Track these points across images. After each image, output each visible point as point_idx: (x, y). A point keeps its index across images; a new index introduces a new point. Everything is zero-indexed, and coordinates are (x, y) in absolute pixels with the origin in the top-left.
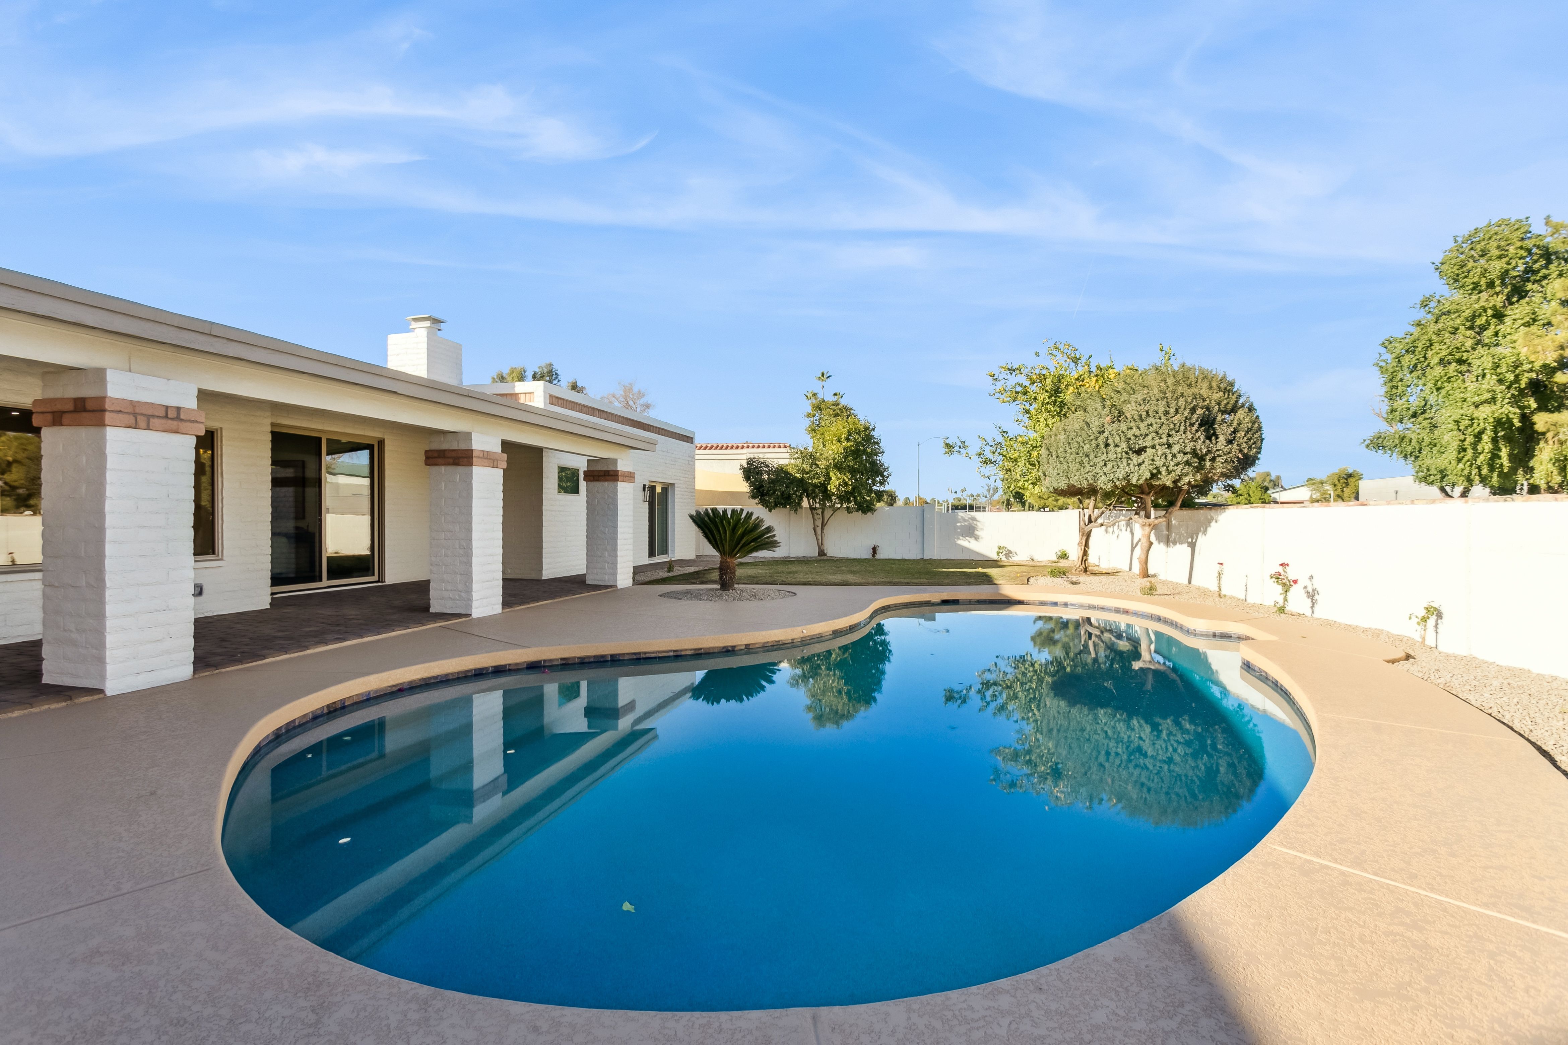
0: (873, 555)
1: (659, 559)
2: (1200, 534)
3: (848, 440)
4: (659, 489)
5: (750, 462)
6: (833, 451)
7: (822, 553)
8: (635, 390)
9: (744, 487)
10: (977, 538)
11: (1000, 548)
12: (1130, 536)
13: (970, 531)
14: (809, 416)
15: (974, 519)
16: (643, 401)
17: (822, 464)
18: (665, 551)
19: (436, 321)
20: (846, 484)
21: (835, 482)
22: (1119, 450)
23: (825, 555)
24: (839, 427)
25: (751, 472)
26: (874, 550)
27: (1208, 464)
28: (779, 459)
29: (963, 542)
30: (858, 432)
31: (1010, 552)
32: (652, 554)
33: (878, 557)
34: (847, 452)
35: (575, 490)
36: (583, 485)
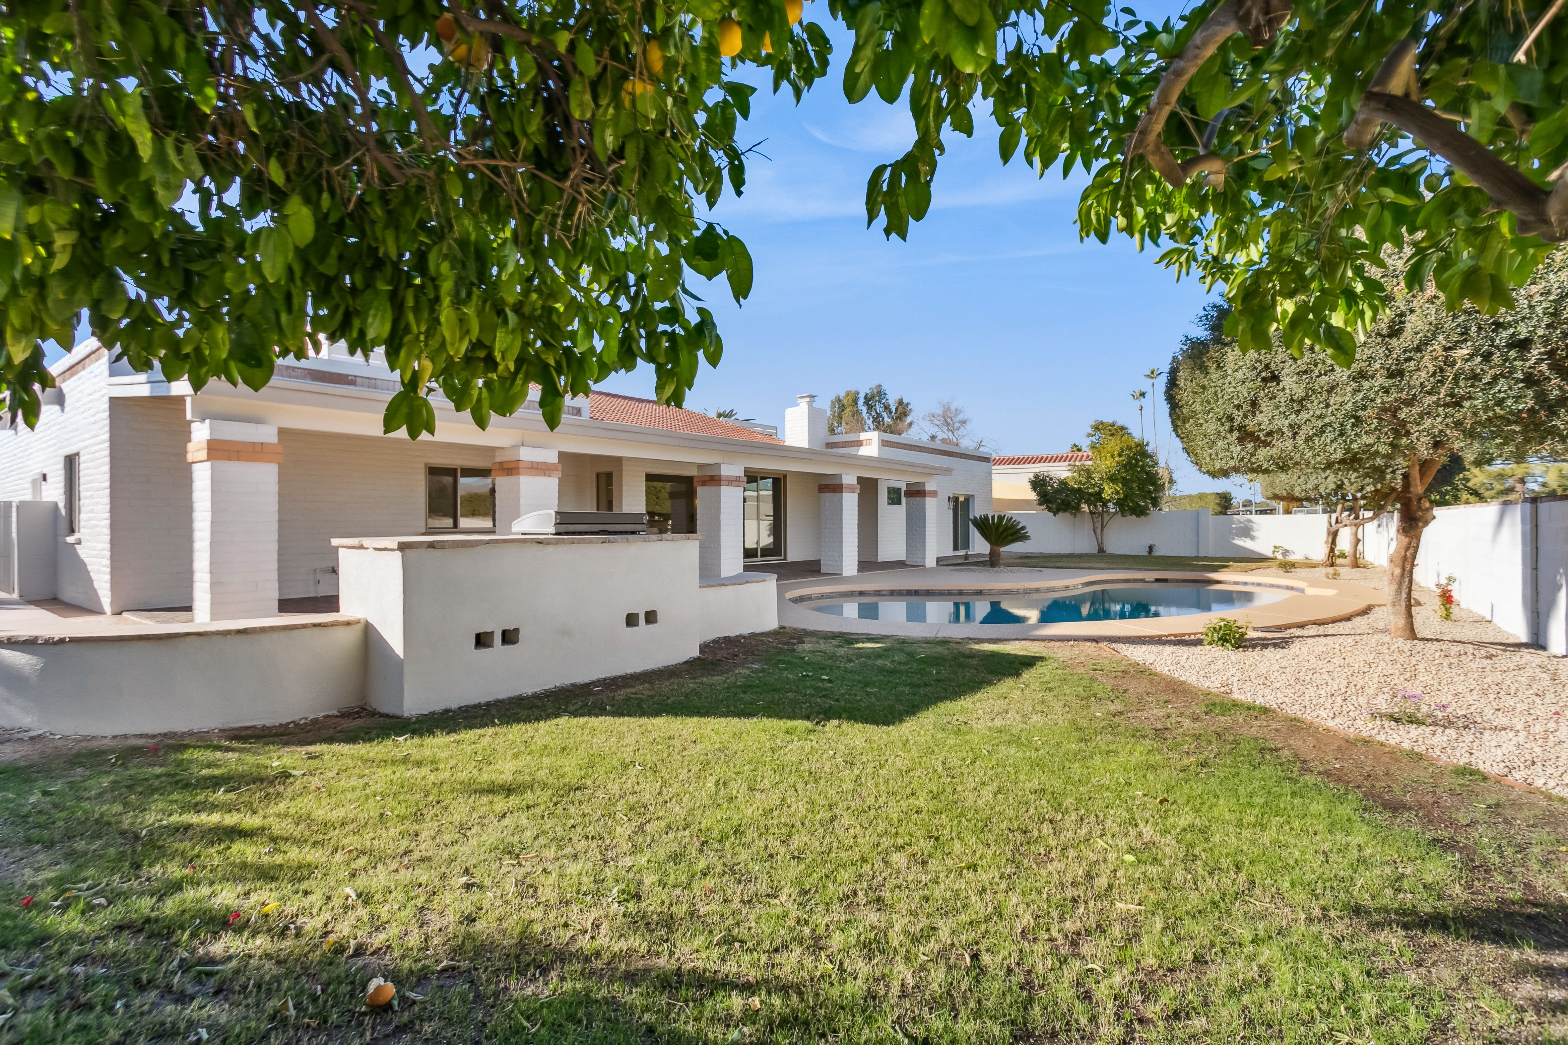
0: (1151, 551)
1: (962, 553)
3: (1120, 455)
4: (962, 499)
5: (1036, 476)
6: (1107, 464)
7: (1101, 550)
8: (953, 408)
9: (1033, 496)
10: (1253, 538)
11: (1276, 546)
13: (1246, 532)
14: (1089, 435)
15: (1250, 521)
16: (960, 417)
17: (1096, 476)
18: (966, 546)
19: (812, 396)
20: (1118, 493)
21: (1108, 491)
23: (1105, 552)
24: (1114, 445)
25: (1038, 484)
26: (1151, 548)
27: (1388, 477)
28: (1061, 472)
29: (1240, 542)
30: (1130, 448)
31: (1286, 551)
32: (956, 548)
33: (1154, 554)
34: (1119, 466)
35: (899, 503)
36: (904, 500)
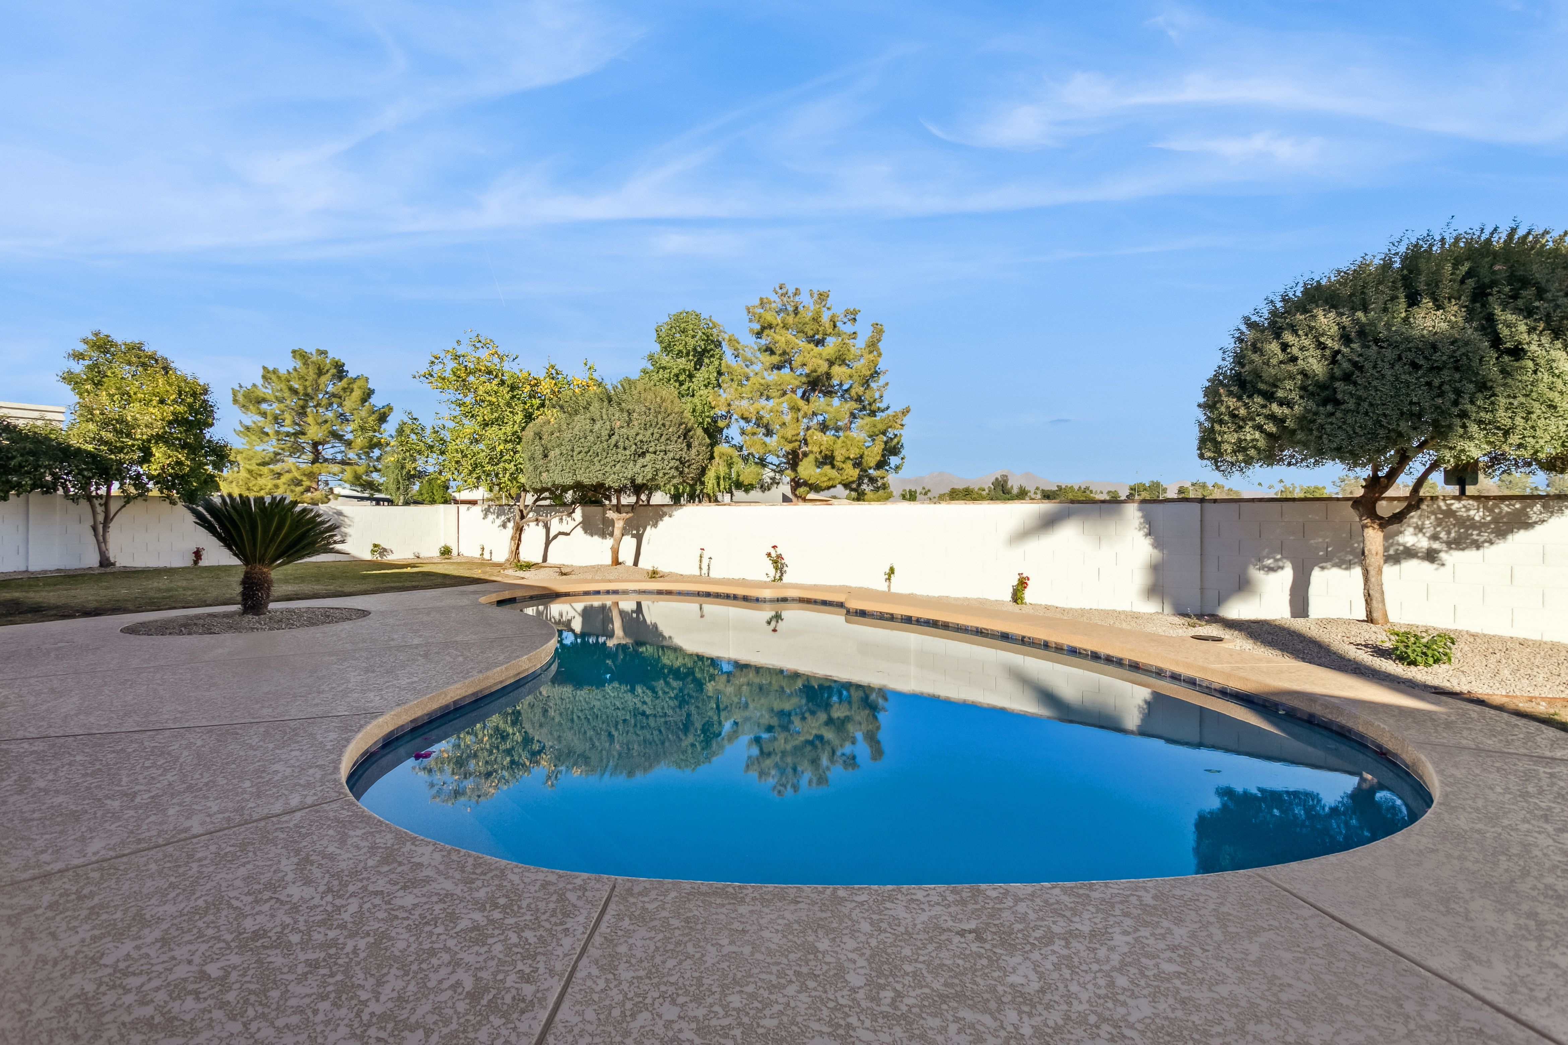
0: (196, 562)
2: (649, 528)
7: (106, 562)
11: (375, 546)
12: (544, 530)
15: (340, 514)
22: (628, 452)
23: (113, 564)
26: (196, 555)
31: (385, 550)
33: (203, 563)
34: (177, 420)
